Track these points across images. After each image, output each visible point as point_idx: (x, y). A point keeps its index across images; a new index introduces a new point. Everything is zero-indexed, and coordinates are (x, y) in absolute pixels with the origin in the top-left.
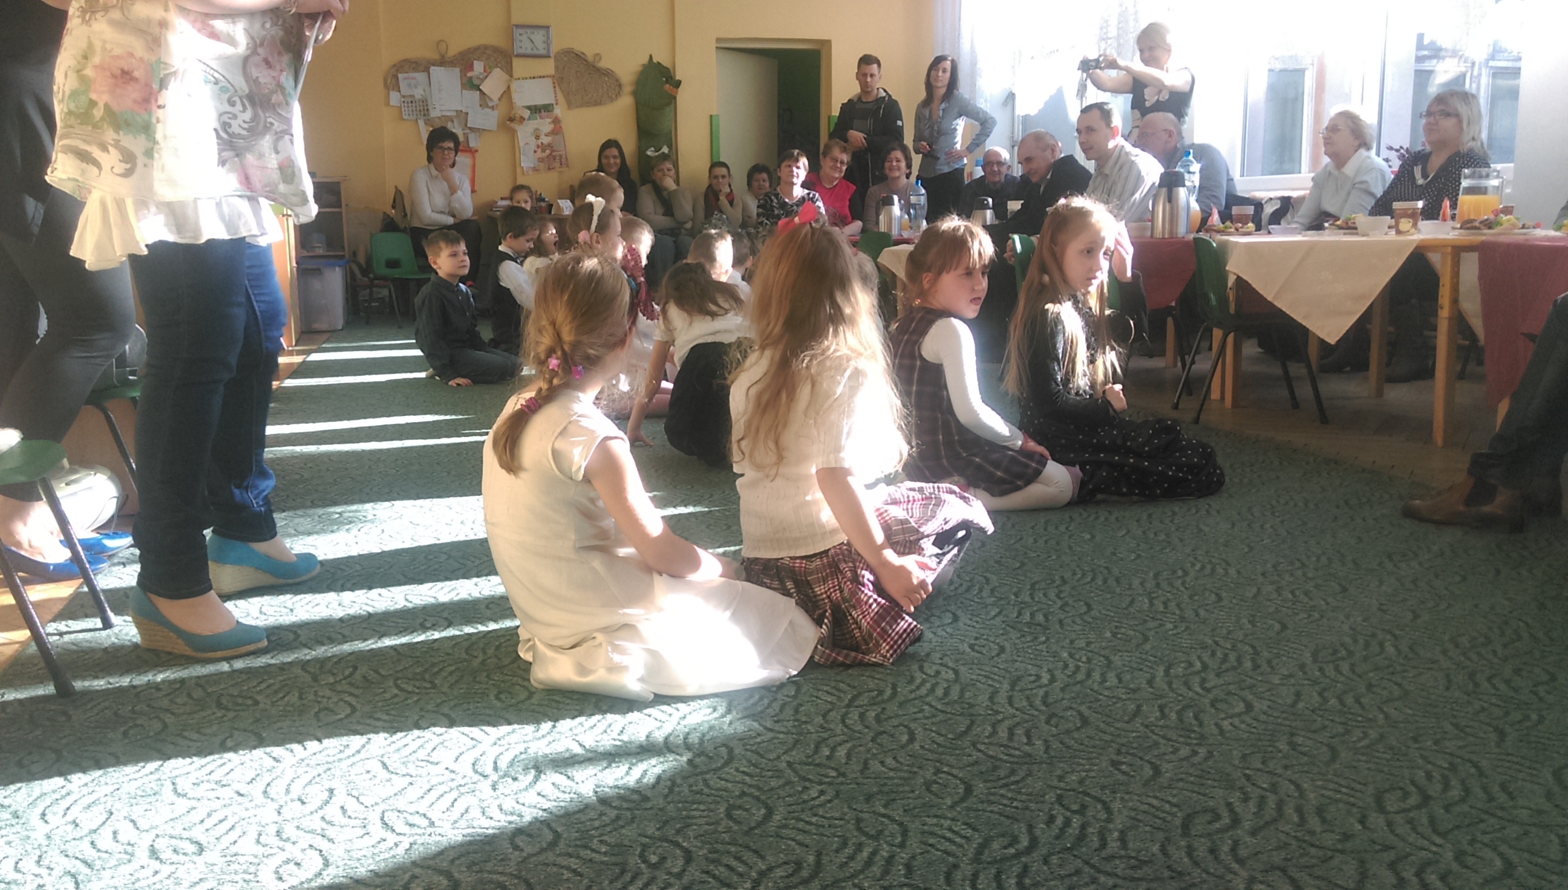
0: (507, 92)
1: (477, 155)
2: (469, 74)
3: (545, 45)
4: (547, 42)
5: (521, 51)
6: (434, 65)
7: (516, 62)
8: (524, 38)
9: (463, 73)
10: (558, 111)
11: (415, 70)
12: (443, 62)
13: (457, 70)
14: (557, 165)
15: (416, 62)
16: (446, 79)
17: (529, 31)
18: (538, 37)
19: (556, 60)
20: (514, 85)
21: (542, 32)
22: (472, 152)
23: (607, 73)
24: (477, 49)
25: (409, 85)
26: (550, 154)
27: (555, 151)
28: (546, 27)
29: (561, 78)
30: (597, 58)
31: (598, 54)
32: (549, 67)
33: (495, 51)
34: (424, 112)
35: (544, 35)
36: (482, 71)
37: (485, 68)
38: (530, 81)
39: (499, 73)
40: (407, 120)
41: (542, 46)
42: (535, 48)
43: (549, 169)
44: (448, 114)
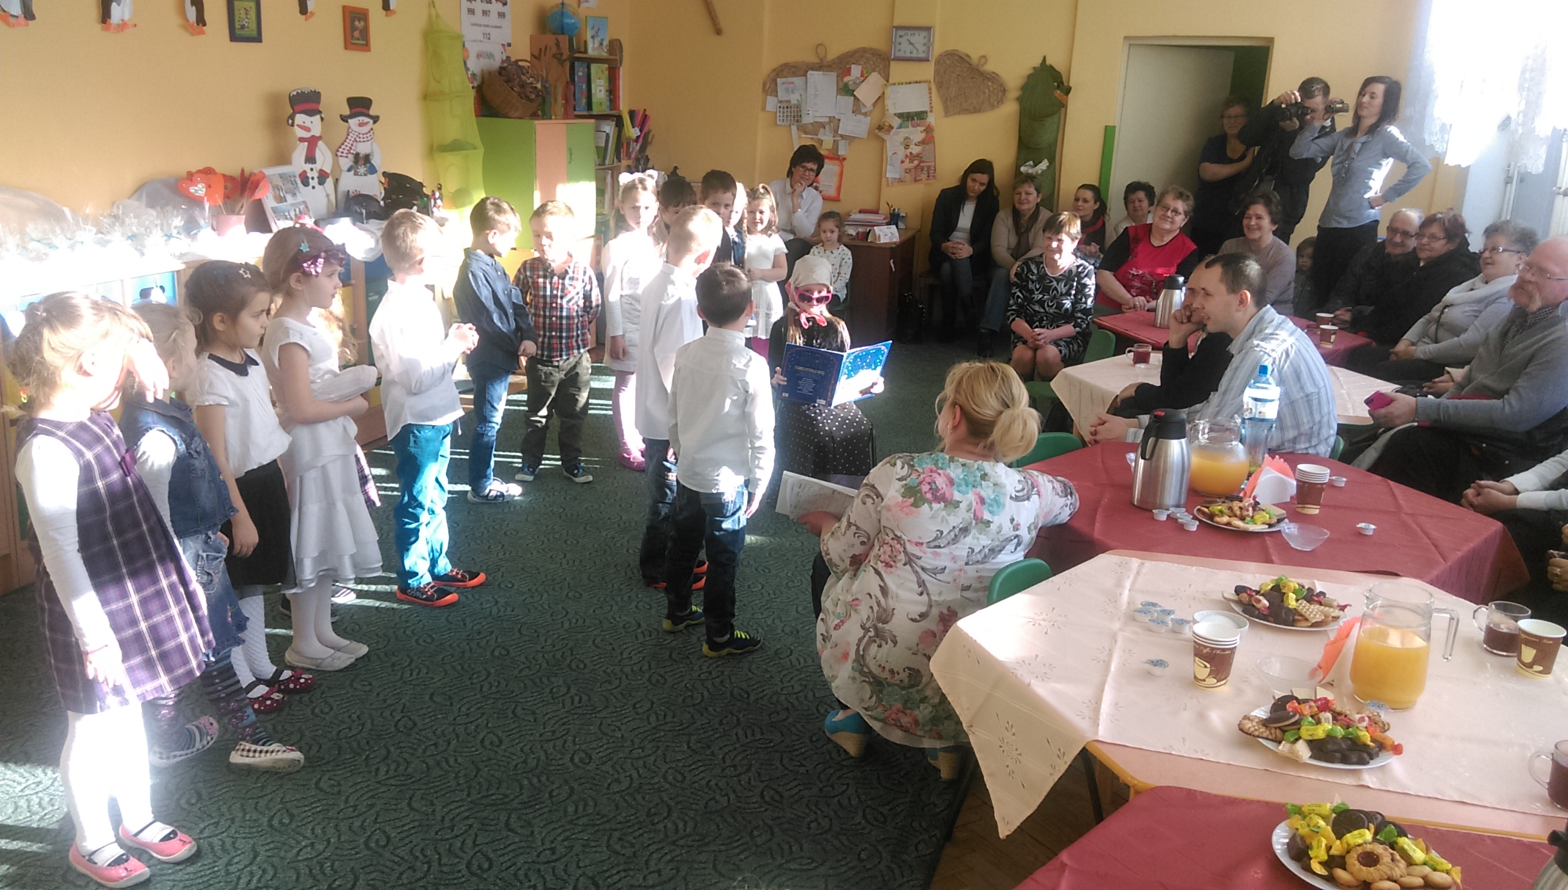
0: (881, 98)
1: (845, 163)
2: (846, 79)
3: (924, 48)
4: (929, 45)
5: (901, 54)
6: (813, 69)
7: (894, 66)
8: (903, 40)
9: (840, 77)
10: (931, 119)
11: (795, 75)
12: (821, 66)
13: (834, 75)
14: (924, 176)
15: (795, 67)
16: (822, 83)
17: (909, 32)
18: (919, 39)
19: (938, 62)
20: (889, 91)
21: (924, 34)
22: (841, 160)
23: (993, 78)
24: (855, 52)
25: (787, 90)
26: (918, 165)
27: (923, 162)
28: (928, 29)
29: (941, 83)
30: (983, 61)
31: (984, 56)
32: (927, 71)
33: (873, 54)
34: (798, 118)
35: (925, 37)
36: (859, 76)
37: (862, 72)
38: (904, 86)
39: (875, 78)
40: (781, 125)
41: (922, 48)
42: (915, 51)
43: (916, 180)
44: (821, 120)
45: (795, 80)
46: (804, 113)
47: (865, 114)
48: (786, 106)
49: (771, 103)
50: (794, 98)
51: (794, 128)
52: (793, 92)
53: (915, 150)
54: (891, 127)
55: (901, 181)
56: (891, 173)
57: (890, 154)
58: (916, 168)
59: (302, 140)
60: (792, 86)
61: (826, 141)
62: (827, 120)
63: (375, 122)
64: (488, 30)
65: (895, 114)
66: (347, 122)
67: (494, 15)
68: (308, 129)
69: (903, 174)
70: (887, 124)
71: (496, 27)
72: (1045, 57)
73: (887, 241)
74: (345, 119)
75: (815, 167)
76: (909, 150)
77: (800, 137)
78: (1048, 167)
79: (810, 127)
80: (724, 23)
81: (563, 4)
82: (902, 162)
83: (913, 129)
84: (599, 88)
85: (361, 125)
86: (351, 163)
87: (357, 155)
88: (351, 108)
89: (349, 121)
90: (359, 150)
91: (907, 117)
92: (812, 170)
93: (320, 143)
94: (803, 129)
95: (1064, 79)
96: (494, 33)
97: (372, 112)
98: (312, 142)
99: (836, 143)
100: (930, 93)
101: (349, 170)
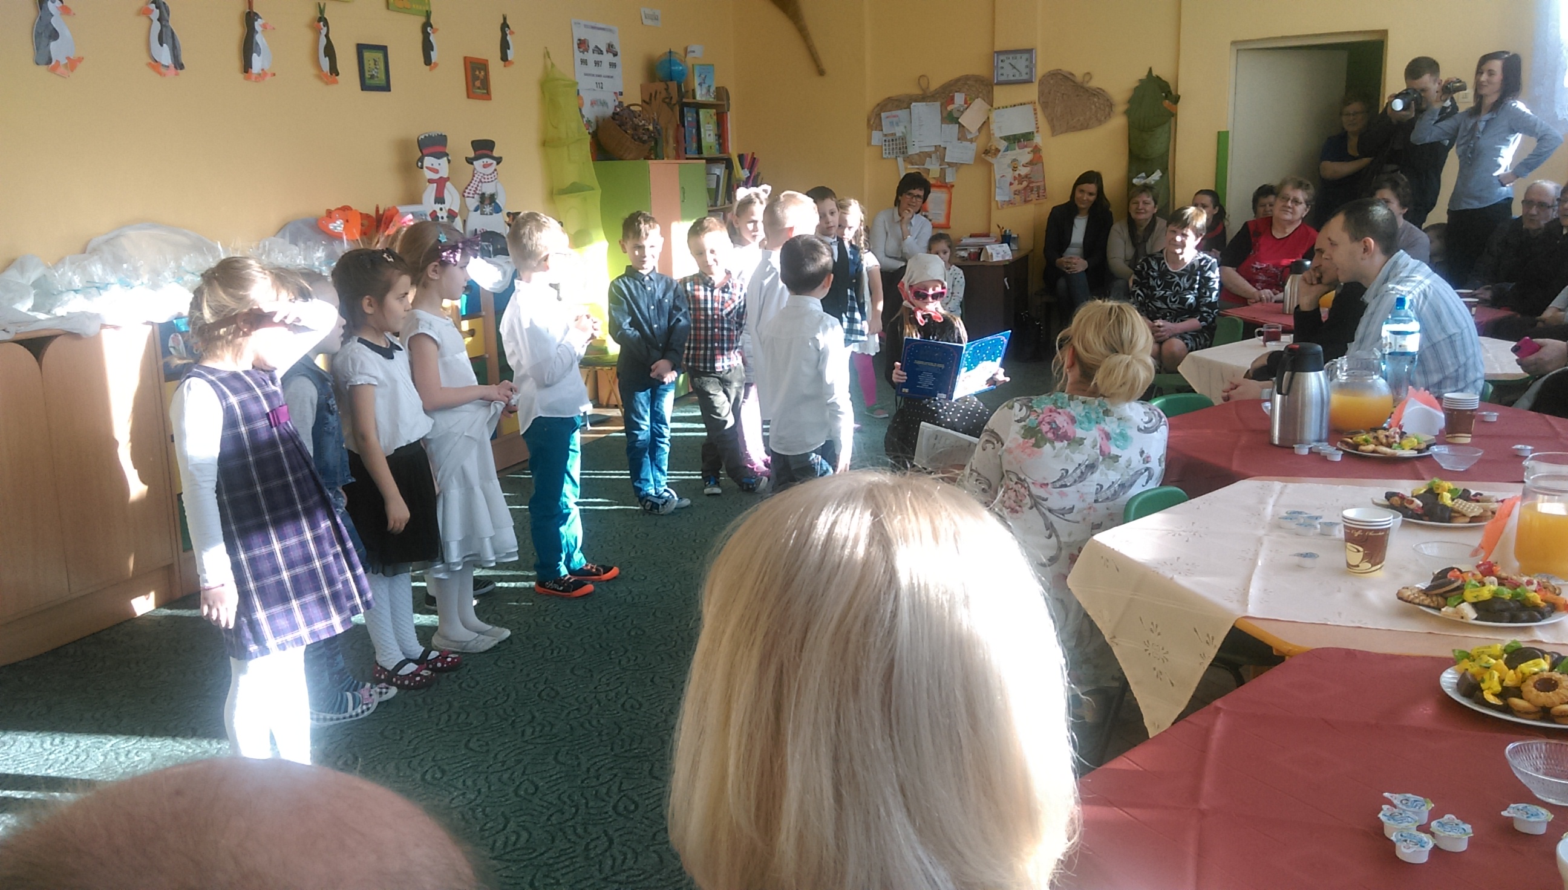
0: (986, 123)
1: (954, 190)
2: (949, 108)
3: (1028, 70)
4: (1031, 67)
5: (1003, 78)
6: (916, 101)
7: (997, 90)
8: (1005, 65)
9: (943, 106)
10: (1038, 140)
11: (898, 108)
12: (923, 98)
13: (938, 104)
14: (1034, 196)
15: (897, 100)
16: (926, 114)
17: (1011, 56)
18: (1021, 62)
19: (1041, 83)
20: (994, 115)
21: (1025, 56)
22: (949, 187)
23: (1098, 93)
24: (958, 80)
25: (892, 123)
26: (1028, 186)
27: (1033, 182)
28: (1030, 51)
29: (1045, 102)
30: (1087, 78)
31: (1088, 73)
32: (1032, 92)
33: (976, 81)
34: (903, 150)
35: (1027, 60)
36: (963, 103)
37: (966, 99)
38: (1009, 110)
39: (979, 104)
40: (888, 158)
41: (1024, 70)
42: (1017, 74)
43: (1026, 201)
44: (927, 150)
45: (899, 112)
46: (909, 144)
47: (971, 141)
48: (891, 139)
49: (877, 137)
50: (899, 131)
51: (900, 160)
52: (897, 124)
53: (1023, 171)
54: (998, 151)
55: (1010, 203)
56: (1000, 197)
57: (998, 177)
58: (1025, 189)
59: (431, 181)
60: (895, 120)
61: (933, 170)
62: (933, 149)
63: (498, 163)
64: (599, 80)
65: (1001, 138)
66: (472, 164)
67: (605, 65)
68: (436, 171)
69: (1013, 196)
70: (993, 148)
71: (608, 77)
72: (1151, 69)
73: (1000, 259)
74: (470, 161)
75: (921, 193)
76: (1017, 172)
77: (906, 168)
78: (1161, 177)
79: (916, 157)
80: (826, 62)
81: (670, 52)
82: (1011, 184)
83: (1021, 151)
84: (708, 133)
85: (485, 166)
86: (477, 203)
87: (483, 194)
88: (475, 150)
89: (475, 163)
90: (484, 191)
91: (1014, 140)
92: (918, 196)
93: (448, 184)
94: (909, 160)
95: (1172, 88)
96: (606, 82)
97: (495, 154)
98: (441, 183)
99: (943, 171)
100: (1036, 114)
101: (476, 210)
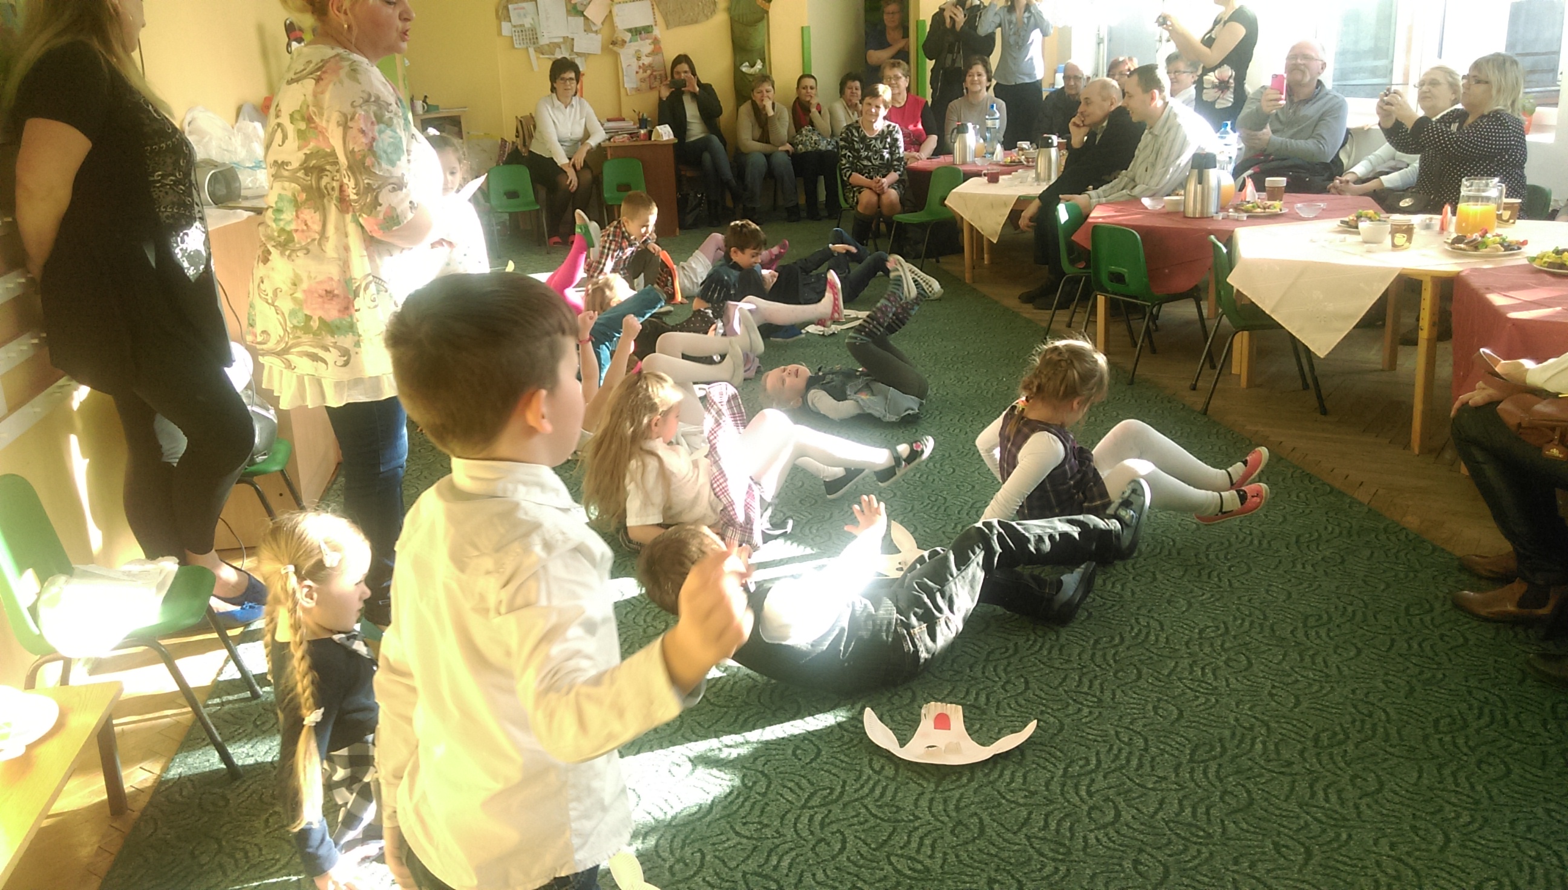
0: (609, 17)
2: (574, 2)
10: (657, 32)
20: (615, 10)
25: (519, 15)
44: (556, 40)
45: (524, 5)
46: (539, 36)
47: (596, 32)
48: (521, 30)
49: (506, 29)
50: (528, 22)
51: (531, 50)
52: (525, 15)
53: (647, 61)
54: (624, 42)
55: (637, 89)
56: (628, 84)
57: (624, 66)
58: (649, 76)
60: (522, 11)
62: (562, 40)
65: (625, 30)
69: (639, 83)
70: (619, 39)
76: (641, 62)
77: (538, 58)
78: (762, 66)
79: (546, 48)
82: (637, 72)
83: (643, 42)
91: (636, 32)
94: (540, 51)
100: (653, 8)
